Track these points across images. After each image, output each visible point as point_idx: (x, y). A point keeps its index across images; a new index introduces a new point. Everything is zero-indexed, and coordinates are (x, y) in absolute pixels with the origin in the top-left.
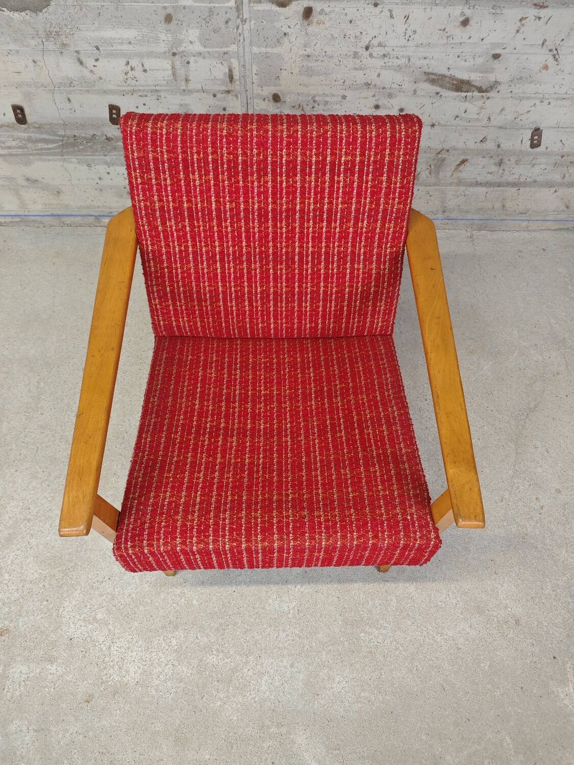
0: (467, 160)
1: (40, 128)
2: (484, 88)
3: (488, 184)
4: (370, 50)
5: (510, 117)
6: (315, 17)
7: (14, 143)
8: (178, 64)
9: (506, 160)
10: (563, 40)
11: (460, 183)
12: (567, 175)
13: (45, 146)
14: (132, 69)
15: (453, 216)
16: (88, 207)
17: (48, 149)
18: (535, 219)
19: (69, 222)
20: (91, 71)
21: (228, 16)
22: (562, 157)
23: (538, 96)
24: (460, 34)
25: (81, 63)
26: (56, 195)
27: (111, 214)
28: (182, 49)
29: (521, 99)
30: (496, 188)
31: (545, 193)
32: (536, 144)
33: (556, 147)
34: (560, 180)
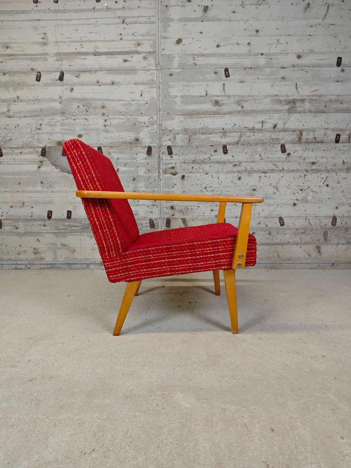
0: (255, 233)
1: (76, 220)
3: (267, 244)
4: (206, 189)
5: (268, 213)
6: (186, 178)
7: (62, 227)
9: (272, 232)
10: (277, 183)
12: (302, 239)
13: (75, 229)
16: (85, 259)
17: (76, 230)
18: (297, 262)
19: (74, 268)
21: (155, 178)
22: (297, 230)
23: (276, 204)
24: (239, 182)
26: (72, 252)
27: (95, 263)
29: (269, 205)
30: (272, 246)
31: (296, 248)
32: (282, 224)
33: (292, 226)
34: (300, 241)
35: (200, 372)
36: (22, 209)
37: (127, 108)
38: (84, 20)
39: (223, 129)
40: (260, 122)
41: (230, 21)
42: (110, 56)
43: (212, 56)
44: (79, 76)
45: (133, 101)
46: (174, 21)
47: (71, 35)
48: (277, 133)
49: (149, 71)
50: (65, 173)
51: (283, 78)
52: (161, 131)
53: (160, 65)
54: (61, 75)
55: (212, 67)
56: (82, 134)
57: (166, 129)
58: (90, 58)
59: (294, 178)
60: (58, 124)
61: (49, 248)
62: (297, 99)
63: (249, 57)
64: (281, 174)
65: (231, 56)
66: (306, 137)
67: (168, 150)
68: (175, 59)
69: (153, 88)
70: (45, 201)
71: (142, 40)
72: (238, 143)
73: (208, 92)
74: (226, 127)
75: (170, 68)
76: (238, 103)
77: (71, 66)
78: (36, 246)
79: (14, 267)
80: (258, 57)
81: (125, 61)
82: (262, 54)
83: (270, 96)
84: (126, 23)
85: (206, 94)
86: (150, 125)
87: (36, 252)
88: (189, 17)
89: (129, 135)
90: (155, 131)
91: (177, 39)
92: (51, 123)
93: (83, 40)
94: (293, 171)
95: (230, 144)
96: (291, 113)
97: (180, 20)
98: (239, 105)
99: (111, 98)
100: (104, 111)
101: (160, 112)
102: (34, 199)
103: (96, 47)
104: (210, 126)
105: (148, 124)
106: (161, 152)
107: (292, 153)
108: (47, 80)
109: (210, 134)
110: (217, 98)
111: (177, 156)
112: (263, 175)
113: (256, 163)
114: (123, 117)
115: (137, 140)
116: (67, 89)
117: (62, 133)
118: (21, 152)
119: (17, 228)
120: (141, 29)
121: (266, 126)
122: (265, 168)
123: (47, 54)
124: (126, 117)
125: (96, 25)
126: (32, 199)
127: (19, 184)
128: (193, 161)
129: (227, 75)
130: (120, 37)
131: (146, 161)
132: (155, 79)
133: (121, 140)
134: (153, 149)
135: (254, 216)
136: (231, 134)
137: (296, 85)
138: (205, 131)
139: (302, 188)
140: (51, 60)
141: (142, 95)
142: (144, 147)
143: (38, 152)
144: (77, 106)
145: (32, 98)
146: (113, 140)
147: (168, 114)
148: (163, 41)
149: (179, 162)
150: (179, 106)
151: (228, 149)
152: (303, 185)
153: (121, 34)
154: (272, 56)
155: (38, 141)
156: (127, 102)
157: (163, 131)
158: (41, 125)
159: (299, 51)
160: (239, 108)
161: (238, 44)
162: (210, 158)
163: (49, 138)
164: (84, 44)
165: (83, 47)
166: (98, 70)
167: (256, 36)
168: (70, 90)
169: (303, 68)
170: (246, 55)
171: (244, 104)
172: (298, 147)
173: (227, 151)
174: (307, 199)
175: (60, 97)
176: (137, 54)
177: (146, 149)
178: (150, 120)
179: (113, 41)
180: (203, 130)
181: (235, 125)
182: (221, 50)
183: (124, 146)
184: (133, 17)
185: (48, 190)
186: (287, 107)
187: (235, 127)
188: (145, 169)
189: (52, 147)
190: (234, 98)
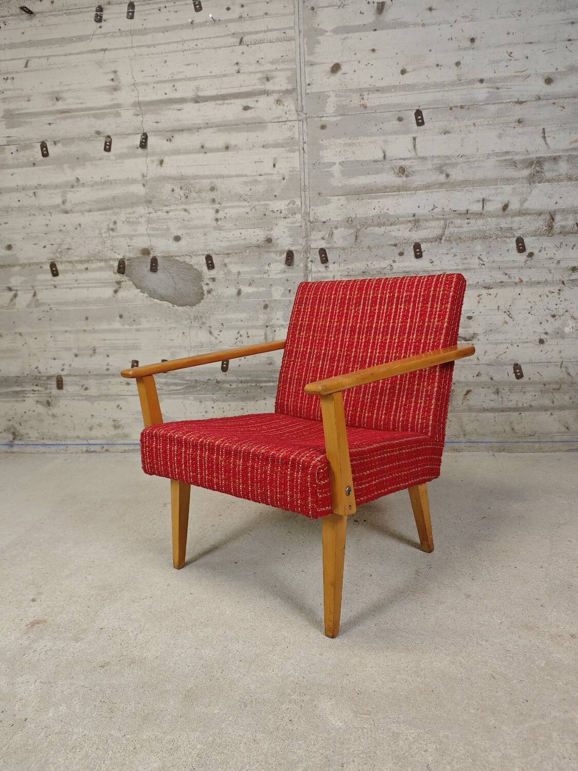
0: (471, 391)
1: (175, 375)
2: (468, 338)
3: (492, 410)
5: (493, 357)
8: (269, 332)
9: (501, 390)
10: (510, 306)
11: (470, 409)
12: (555, 400)
13: (175, 388)
14: (241, 336)
15: (473, 439)
18: (545, 440)
20: (216, 338)
22: (545, 385)
23: (508, 341)
25: (211, 333)
28: (271, 323)
29: (497, 344)
30: (501, 413)
31: (544, 417)
32: (519, 375)
33: (536, 378)
34: (551, 404)
35: (363, 661)
36: (93, 358)
37: (251, 187)
38: (175, 45)
39: (414, 215)
40: (478, 201)
41: (423, 25)
42: (221, 102)
43: (393, 90)
44: (172, 138)
45: (261, 175)
46: (328, 34)
47: (156, 70)
48: (509, 219)
49: (287, 123)
50: (155, 300)
51: (519, 121)
52: (308, 224)
53: (305, 111)
54: (143, 139)
55: (394, 110)
56: (180, 235)
57: (316, 221)
58: (189, 107)
59: (540, 296)
60: (143, 220)
61: (137, 419)
62: (545, 158)
63: (458, 88)
64: (518, 290)
65: (426, 87)
66: (563, 223)
67: (321, 256)
68: (329, 100)
69: (293, 151)
70: (126, 345)
71: (273, 71)
72: (441, 239)
73: (387, 154)
74: (419, 212)
75: (321, 115)
76: (440, 169)
77: (157, 122)
78: (115, 417)
79: (84, 448)
80: (475, 86)
81: (246, 108)
82: (482, 81)
83: (497, 154)
84: (245, 43)
85: (384, 157)
86: (290, 215)
87: (117, 425)
88: (351, 24)
89: (255, 234)
90: (299, 224)
91: (331, 65)
92: (131, 220)
93: (176, 77)
94: (539, 283)
95: (426, 240)
96: (534, 182)
97: (336, 31)
98: (442, 172)
99: (225, 172)
100: (212, 195)
101: (306, 192)
102: (109, 343)
103: (198, 88)
104: (391, 213)
105: (287, 213)
106: (310, 259)
107: (536, 252)
108: (122, 148)
109: (391, 225)
110: (403, 163)
111: (335, 265)
112: (484, 292)
113: (473, 271)
114: (246, 204)
115: (269, 240)
116: (153, 162)
117: (149, 235)
118: (87, 269)
119: (86, 389)
120: (271, 51)
121: (490, 207)
122: (488, 281)
123: (119, 106)
124: (249, 204)
125: (196, 51)
126: (107, 342)
127: (87, 318)
128: (363, 272)
129: (420, 122)
130: (236, 68)
131: (284, 275)
132: (297, 136)
133: (243, 242)
134: (295, 255)
135: (469, 363)
136: (428, 224)
137: (544, 132)
138: (383, 220)
139: (554, 313)
140: (127, 114)
141: (276, 166)
142: (281, 253)
143: (112, 266)
144: (170, 190)
145: (99, 180)
146: (230, 244)
147: (319, 194)
148: (308, 69)
149: (340, 274)
150: (337, 179)
151: (422, 250)
152: (557, 307)
153: (237, 63)
154: (499, 82)
155: (112, 250)
156: (252, 178)
157: (313, 224)
158: (115, 223)
159: (549, 70)
160: (442, 178)
161: (438, 65)
162: (391, 266)
163: (129, 244)
164: (178, 84)
165: (176, 90)
166: (202, 126)
167: (469, 48)
168: (159, 163)
169: (556, 101)
170: (453, 84)
171: (450, 171)
172: (547, 242)
173: (421, 252)
174: (563, 332)
175: (143, 176)
176: (266, 95)
177: (284, 256)
178: (290, 206)
179: (225, 75)
180: (379, 220)
181: (435, 207)
182: (408, 79)
183: (248, 252)
184: (257, 33)
185: (131, 328)
186: (526, 172)
187: (434, 210)
188: (282, 289)
189: (134, 258)
190: (433, 160)
